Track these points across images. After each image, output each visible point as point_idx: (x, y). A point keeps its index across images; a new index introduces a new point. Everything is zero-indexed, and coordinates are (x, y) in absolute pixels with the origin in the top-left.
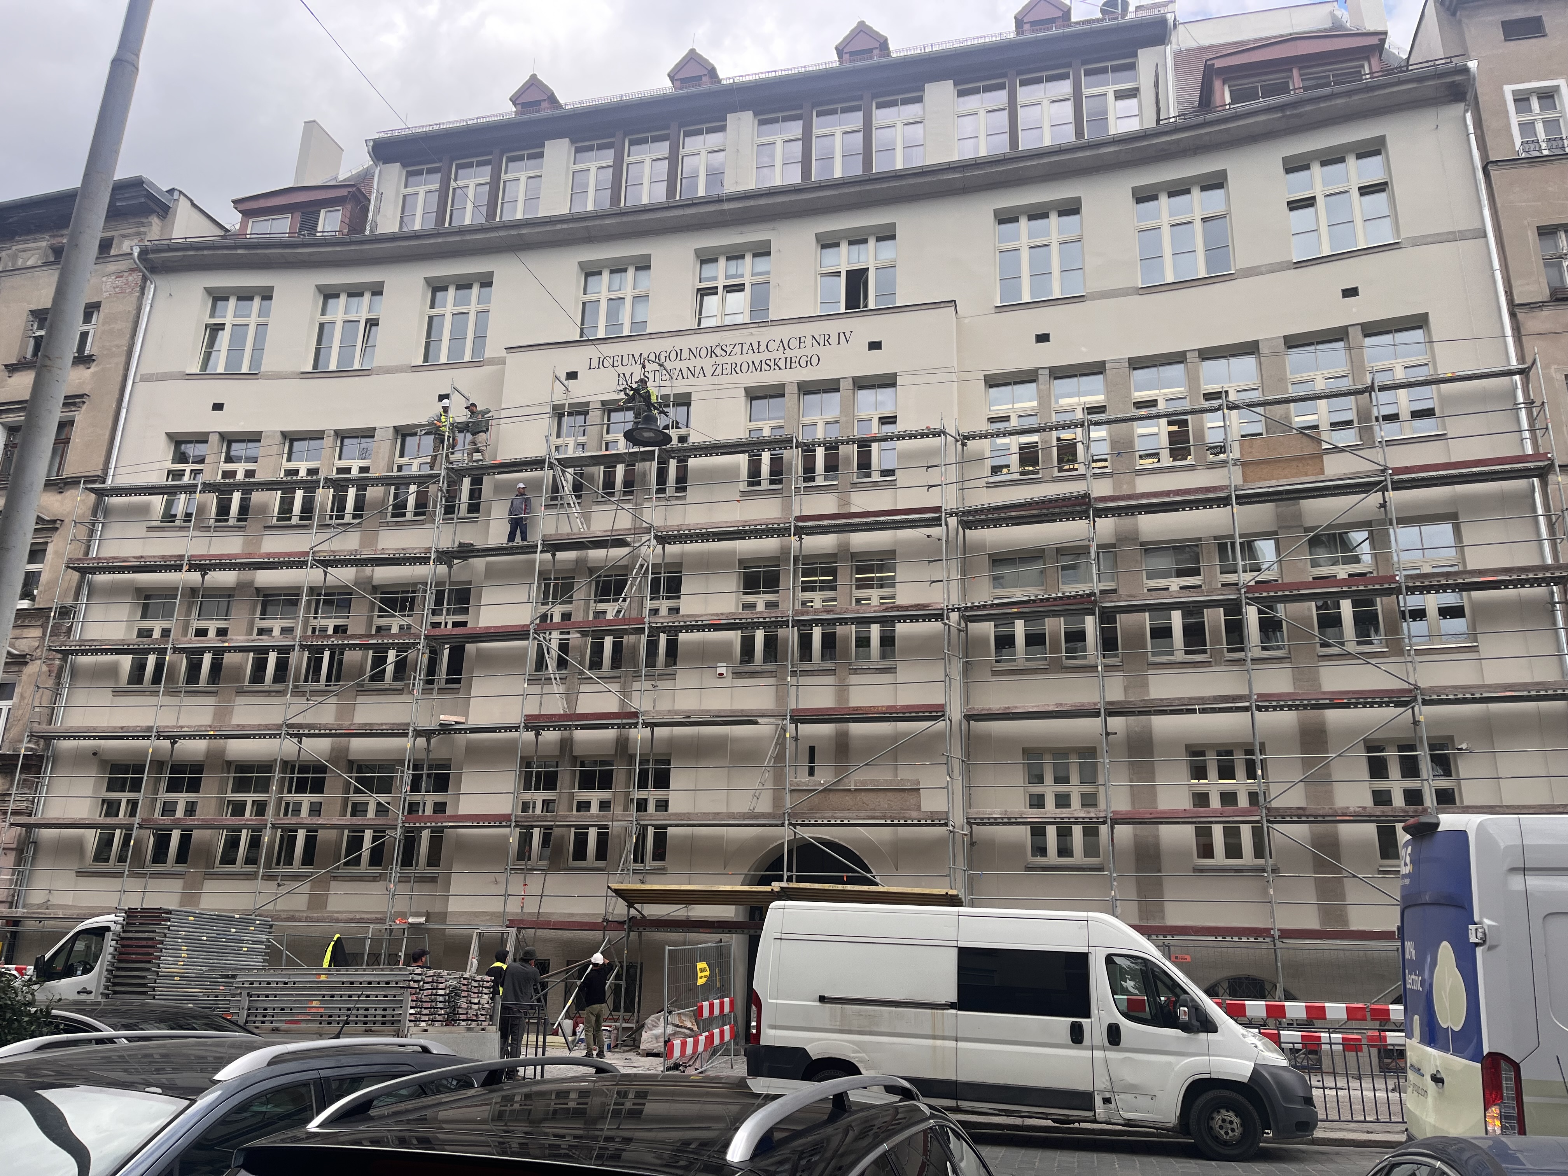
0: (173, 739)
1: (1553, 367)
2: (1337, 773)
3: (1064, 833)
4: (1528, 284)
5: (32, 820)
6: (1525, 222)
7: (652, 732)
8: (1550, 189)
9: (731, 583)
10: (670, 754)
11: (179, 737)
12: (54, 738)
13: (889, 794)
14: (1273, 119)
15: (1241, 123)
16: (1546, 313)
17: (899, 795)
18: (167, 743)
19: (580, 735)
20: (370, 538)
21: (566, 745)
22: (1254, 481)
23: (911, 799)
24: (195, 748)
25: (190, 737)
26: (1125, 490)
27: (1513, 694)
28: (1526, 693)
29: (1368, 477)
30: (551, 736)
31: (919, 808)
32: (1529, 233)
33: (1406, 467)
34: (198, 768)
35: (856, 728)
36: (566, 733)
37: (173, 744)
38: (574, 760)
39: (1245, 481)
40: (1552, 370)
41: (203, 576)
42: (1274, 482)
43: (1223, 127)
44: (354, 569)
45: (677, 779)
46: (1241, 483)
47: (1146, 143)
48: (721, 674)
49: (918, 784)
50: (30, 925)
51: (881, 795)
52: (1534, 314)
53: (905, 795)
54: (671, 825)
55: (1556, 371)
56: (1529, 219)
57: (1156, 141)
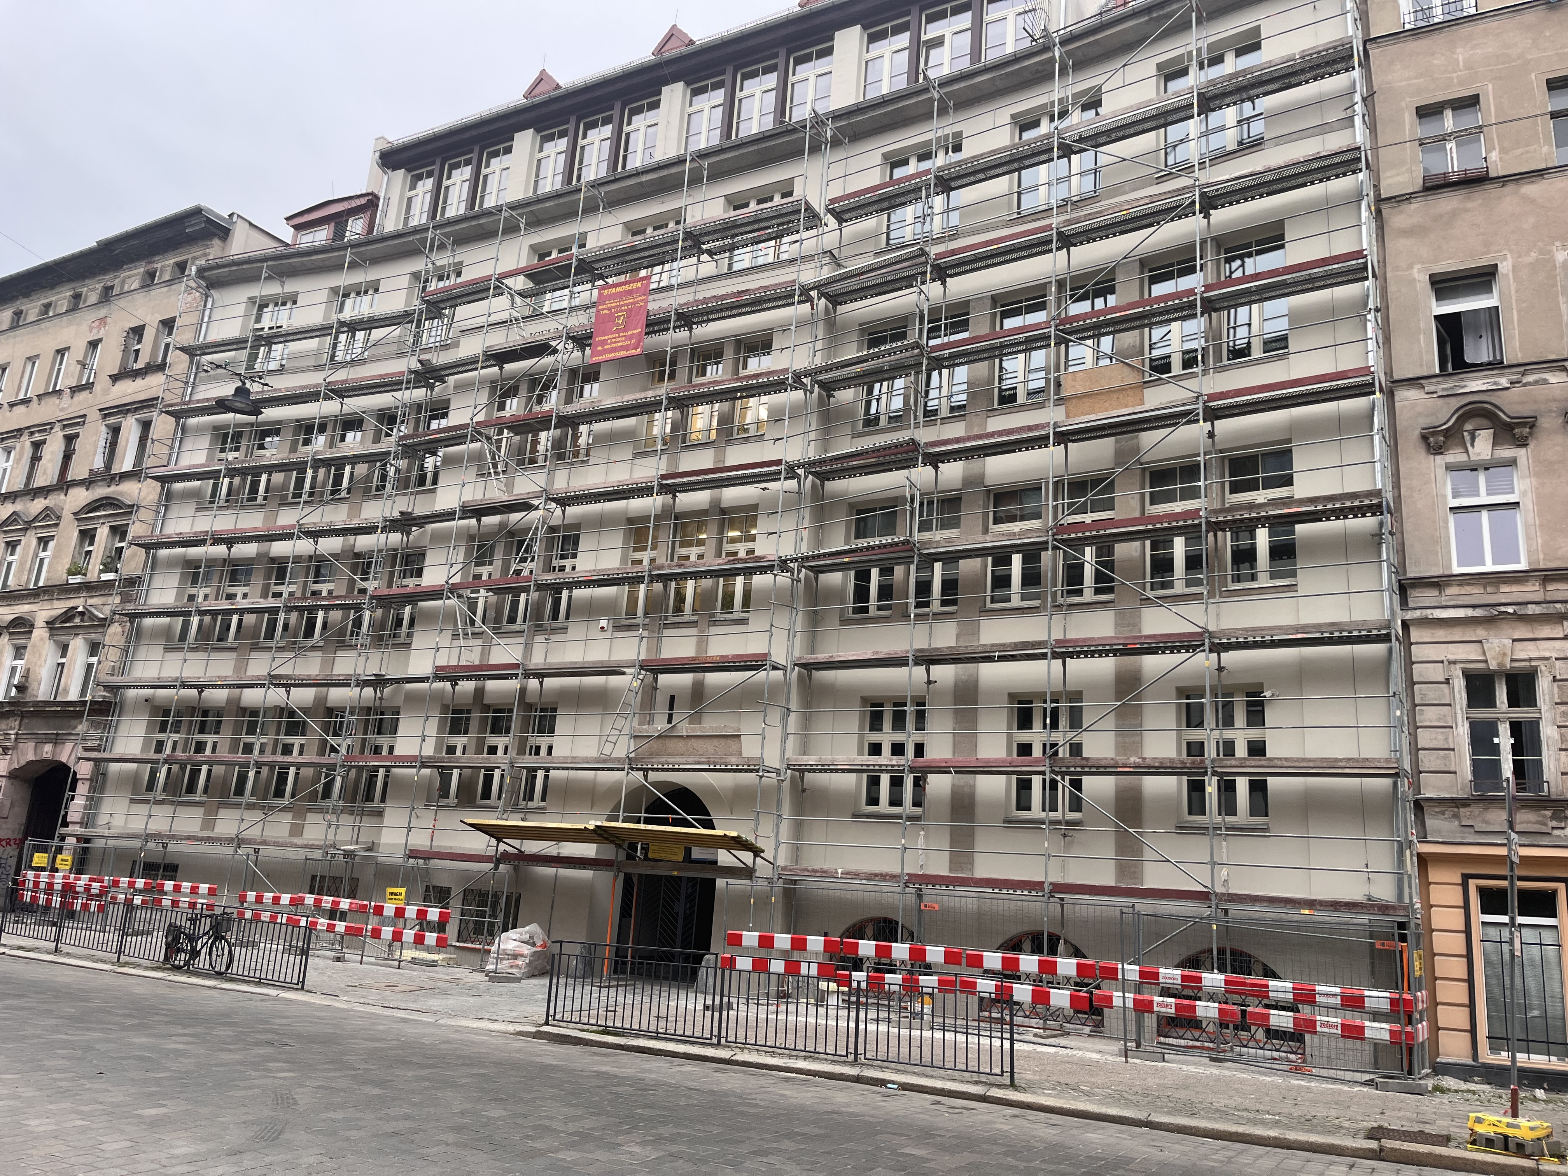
0: (201, 688)
1: (1417, 267)
2: (1150, 721)
3: (897, 782)
4: (1398, 174)
5: (106, 755)
6: (1403, 104)
7: (541, 683)
8: (1436, 62)
9: (616, 539)
10: (557, 703)
11: (208, 686)
12: (123, 687)
13: (715, 741)
14: (1141, 23)
15: (1109, 32)
16: (1414, 206)
17: (723, 742)
18: (194, 692)
19: (491, 685)
20: (355, 511)
21: (479, 693)
22: (1075, 416)
23: (733, 745)
24: (219, 696)
25: (214, 686)
26: (976, 431)
27: (1305, 636)
28: (1318, 635)
29: (1183, 405)
30: (467, 686)
31: (740, 754)
32: (1407, 115)
33: (1222, 393)
34: (219, 712)
35: (712, 678)
36: (480, 683)
37: (200, 693)
38: (486, 708)
39: (1068, 417)
40: (1415, 271)
41: (229, 549)
42: (1092, 417)
43: (1091, 39)
44: (341, 538)
45: (562, 725)
46: (1064, 418)
47: (1017, 67)
48: (602, 628)
49: (739, 730)
50: (99, 843)
51: (708, 741)
52: (1401, 208)
53: (729, 741)
54: (554, 768)
55: (1419, 271)
56: (1408, 100)
57: (1027, 63)
